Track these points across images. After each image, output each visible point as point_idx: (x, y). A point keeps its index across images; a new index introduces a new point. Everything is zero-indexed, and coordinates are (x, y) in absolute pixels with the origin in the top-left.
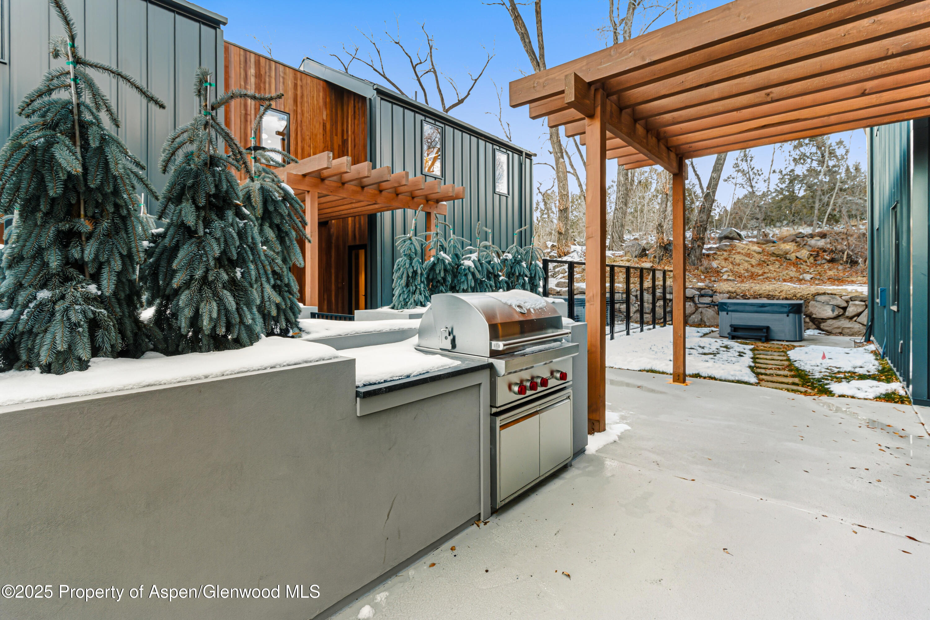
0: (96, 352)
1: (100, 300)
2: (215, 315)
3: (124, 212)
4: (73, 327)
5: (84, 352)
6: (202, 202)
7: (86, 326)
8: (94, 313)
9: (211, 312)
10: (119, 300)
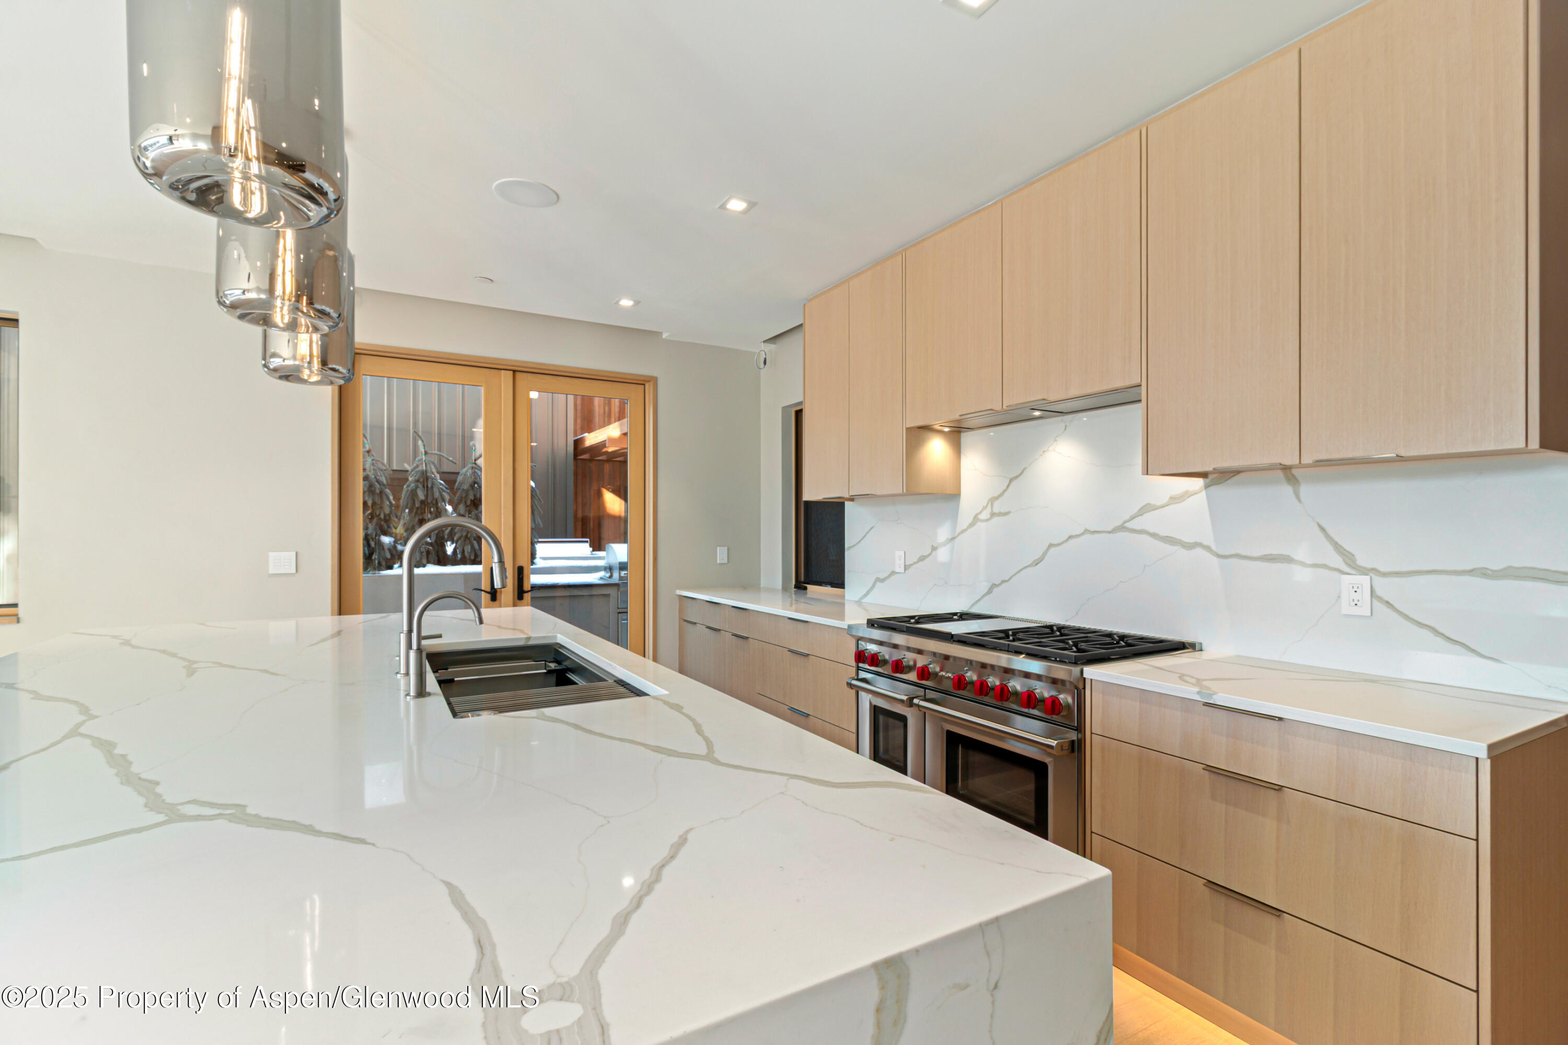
0: (429, 562)
1: (431, 544)
2: (469, 551)
3: (439, 510)
4: (422, 553)
5: (424, 561)
6: (469, 503)
7: (425, 553)
8: (428, 549)
9: (468, 549)
10: (437, 544)
